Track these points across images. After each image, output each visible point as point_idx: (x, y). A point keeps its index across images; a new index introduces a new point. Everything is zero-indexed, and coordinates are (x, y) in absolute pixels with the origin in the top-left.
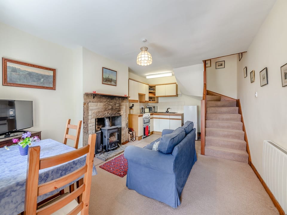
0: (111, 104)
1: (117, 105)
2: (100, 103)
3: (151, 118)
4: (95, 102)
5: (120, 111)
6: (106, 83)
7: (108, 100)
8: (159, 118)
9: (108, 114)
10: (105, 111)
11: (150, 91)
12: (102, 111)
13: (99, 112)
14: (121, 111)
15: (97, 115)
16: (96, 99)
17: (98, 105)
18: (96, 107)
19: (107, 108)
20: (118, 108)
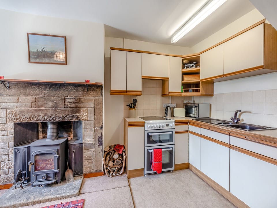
0: (53, 98)
1: (68, 100)
2: (24, 97)
3: (176, 133)
4: (13, 96)
5: (78, 111)
6: (38, 60)
7: (47, 92)
8: (201, 136)
9: (46, 117)
10: (36, 111)
11: (186, 70)
12: (29, 111)
13: (22, 112)
14: (82, 112)
15: (18, 117)
16: (15, 90)
17: (20, 100)
18: (15, 104)
19: (41, 106)
20: (74, 105)
